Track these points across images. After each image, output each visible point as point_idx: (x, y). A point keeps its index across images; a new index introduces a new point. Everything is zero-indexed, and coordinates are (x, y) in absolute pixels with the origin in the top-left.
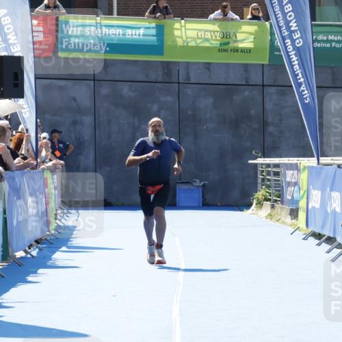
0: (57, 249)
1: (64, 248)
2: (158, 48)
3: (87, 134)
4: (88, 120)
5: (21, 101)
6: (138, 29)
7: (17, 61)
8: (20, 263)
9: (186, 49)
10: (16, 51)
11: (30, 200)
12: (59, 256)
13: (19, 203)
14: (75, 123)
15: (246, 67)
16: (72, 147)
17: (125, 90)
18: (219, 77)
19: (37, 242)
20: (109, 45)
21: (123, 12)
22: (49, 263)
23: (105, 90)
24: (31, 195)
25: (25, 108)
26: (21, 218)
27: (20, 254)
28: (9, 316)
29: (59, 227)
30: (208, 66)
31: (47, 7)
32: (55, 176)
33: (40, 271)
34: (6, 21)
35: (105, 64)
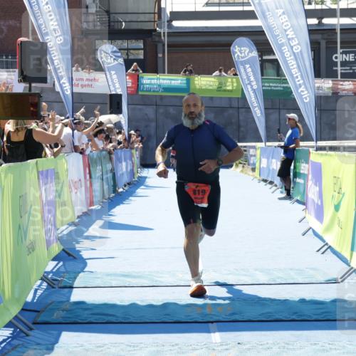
0: (138, 187)
1: (142, 187)
3: (152, 131)
4: (153, 124)
5: (121, 116)
6: (177, 80)
7: (120, 96)
8: (120, 194)
9: (201, 90)
10: (119, 92)
11: (124, 164)
12: (140, 191)
13: (120, 165)
14: (146, 126)
15: (230, 99)
16: (145, 139)
17: (171, 110)
18: (217, 104)
19: (128, 184)
20: (163, 88)
21: (171, 72)
22: (134, 195)
23: (161, 110)
24: (125, 161)
25: (123, 118)
26: (121, 172)
27: (121, 190)
28: (116, 220)
29: (139, 177)
30: (211, 98)
31: (133, 70)
32: (137, 153)
33: (131, 198)
34: (115, 77)
35: (162, 97)
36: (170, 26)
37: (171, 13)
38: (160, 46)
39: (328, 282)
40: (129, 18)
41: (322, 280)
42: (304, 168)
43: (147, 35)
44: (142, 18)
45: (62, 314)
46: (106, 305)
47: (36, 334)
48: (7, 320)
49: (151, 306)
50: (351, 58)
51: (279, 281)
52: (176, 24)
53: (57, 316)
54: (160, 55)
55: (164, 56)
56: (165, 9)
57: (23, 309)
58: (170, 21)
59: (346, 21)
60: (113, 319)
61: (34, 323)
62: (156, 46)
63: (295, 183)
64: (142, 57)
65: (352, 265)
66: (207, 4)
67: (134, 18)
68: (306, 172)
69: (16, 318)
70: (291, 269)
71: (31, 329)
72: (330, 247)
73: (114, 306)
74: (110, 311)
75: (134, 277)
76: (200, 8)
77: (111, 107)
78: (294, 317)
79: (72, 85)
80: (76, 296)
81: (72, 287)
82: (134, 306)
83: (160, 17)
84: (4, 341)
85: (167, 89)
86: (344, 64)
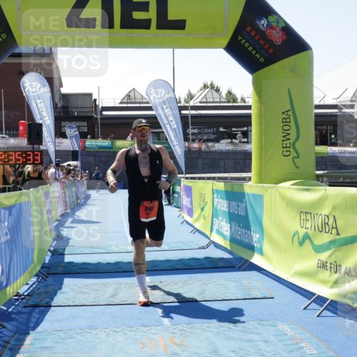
2: (111, 148)
5: (78, 162)
6: (106, 143)
7: (77, 151)
10: (77, 149)
17: (103, 159)
21: (105, 138)
23: (98, 159)
29: (88, 194)
34: (74, 141)
35: (98, 152)
36: (101, 114)
37: (102, 107)
38: (96, 125)
39: (200, 248)
40: (78, 110)
41: (197, 247)
42: (178, 189)
43: (89, 119)
44: (85, 110)
45: (62, 269)
46: (84, 264)
47: (50, 280)
48: (35, 273)
49: (109, 264)
50: (196, 131)
51: (174, 248)
52: (104, 113)
53: (59, 270)
54: (96, 130)
55: (99, 130)
56: (99, 106)
57: (42, 267)
58: (101, 112)
59: (193, 112)
60: (90, 271)
61: (48, 274)
62: (94, 125)
63: (173, 197)
64: (86, 130)
65: (212, 239)
66: (121, 103)
67: (82, 110)
68: (179, 191)
69: (39, 271)
70: (179, 242)
71: (47, 277)
72: (197, 230)
73: (89, 264)
74: (88, 267)
75: (96, 248)
76: (117, 105)
77: (73, 157)
78: (186, 267)
79: (55, 146)
80: (68, 259)
81: (64, 255)
82: (99, 264)
83: (96, 110)
84: (34, 284)
85: (100, 147)
86: (193, 134)
